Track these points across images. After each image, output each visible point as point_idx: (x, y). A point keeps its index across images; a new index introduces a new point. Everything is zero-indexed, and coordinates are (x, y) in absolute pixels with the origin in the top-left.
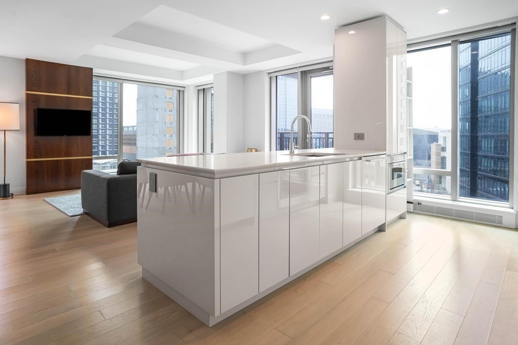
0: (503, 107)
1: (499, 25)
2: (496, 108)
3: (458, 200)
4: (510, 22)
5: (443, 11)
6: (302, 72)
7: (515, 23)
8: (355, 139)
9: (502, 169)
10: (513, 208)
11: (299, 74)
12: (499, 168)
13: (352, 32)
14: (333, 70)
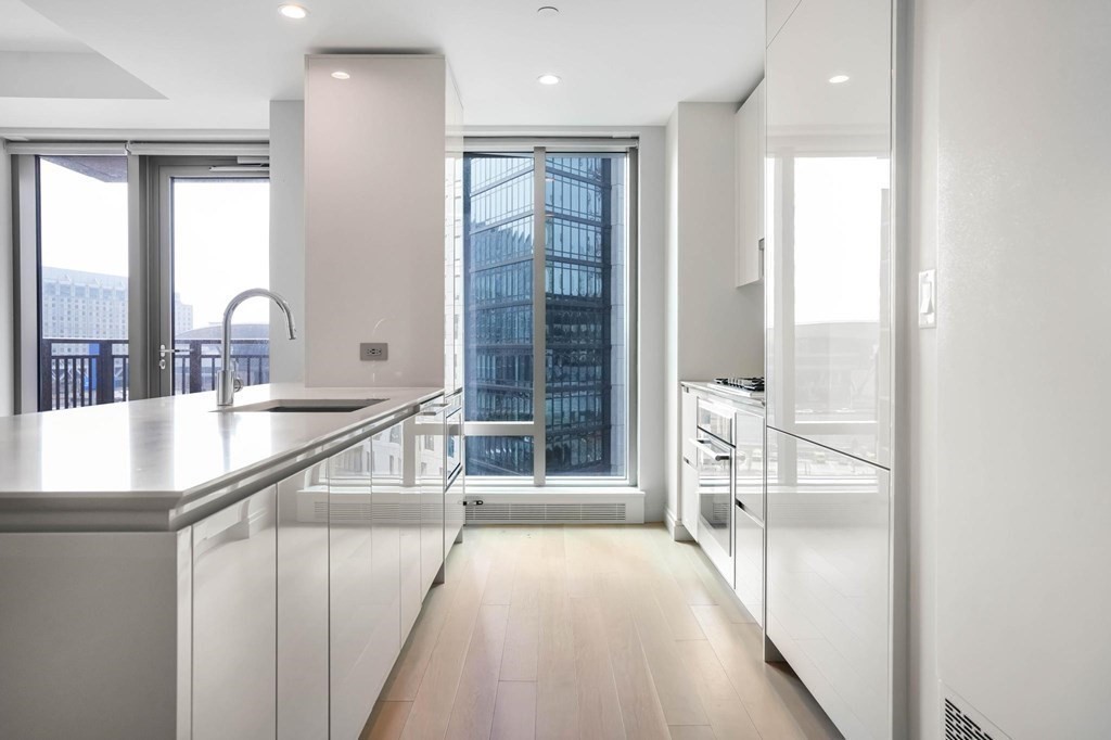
0: (510, 294)
1: (615, 134)
2: (498, 295)
3: (547, 482)
4: (629, 134)
5: (549, 80)
6: (142, 158)
7: (637, 138)
8: (362, 359)
9: (509, 412)
10: (636, 486)
11: (135, 165)
12: (504, 411)
13: (341, 75)
14: (270, 169)
